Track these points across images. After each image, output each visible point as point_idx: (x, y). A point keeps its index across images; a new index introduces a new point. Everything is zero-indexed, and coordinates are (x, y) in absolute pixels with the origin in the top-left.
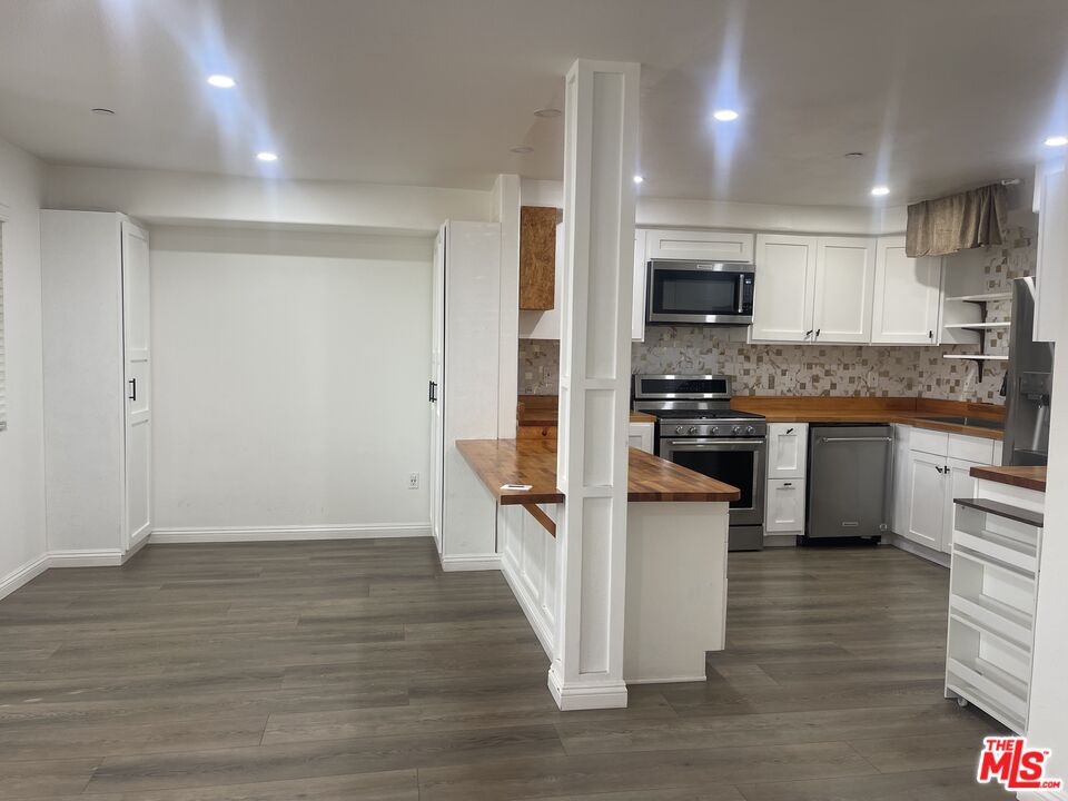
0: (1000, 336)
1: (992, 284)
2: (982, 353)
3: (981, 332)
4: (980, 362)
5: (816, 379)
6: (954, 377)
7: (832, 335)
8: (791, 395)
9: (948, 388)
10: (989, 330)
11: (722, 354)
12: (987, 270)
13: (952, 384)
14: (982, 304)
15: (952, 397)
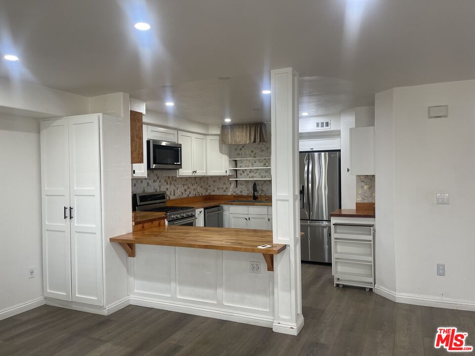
0: (243, 172)
1: (239, 154)
2: (237, 178)
3: (236, 170)
4: (236, 181)
5: (185, 190)
6: (225, 187)
7: (200, 173)
8: (179, 197)
9: (222, 190)
10: (239, 170)
11: (160, 182)
12: (236, 149)
13: (224, 189)
14: (236, 161)
15: (225, 194)
